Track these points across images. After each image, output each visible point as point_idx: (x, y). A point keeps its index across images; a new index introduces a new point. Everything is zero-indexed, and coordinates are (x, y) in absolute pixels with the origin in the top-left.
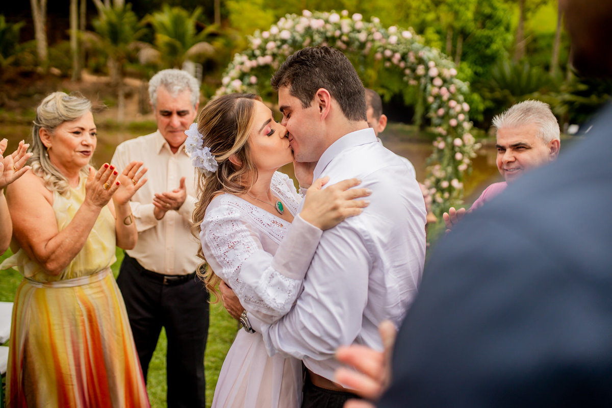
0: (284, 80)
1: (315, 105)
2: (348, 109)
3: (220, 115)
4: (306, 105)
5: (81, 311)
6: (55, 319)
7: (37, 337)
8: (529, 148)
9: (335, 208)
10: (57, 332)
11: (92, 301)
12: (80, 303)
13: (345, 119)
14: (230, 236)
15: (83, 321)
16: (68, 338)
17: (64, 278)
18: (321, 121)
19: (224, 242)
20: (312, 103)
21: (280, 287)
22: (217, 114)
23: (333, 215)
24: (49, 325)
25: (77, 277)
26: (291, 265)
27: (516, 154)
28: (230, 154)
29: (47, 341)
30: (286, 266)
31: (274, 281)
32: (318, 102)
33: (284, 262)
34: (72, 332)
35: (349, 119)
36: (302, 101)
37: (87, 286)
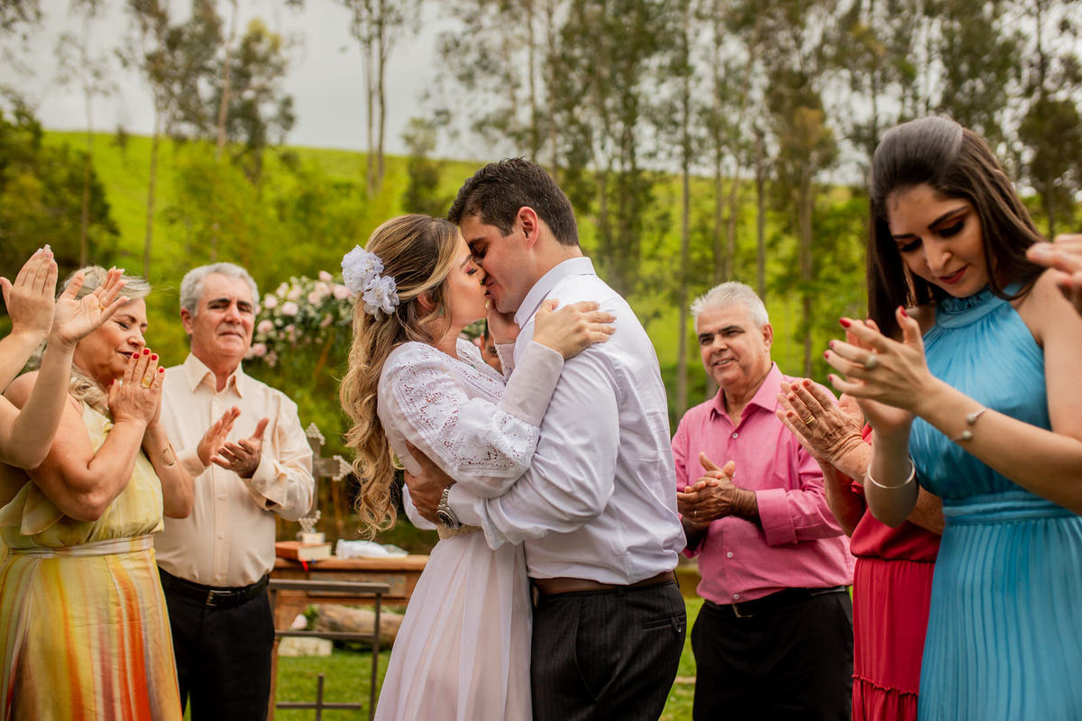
0: (469, 207)
1: (518, 232)
2: (559, 230)
3: (414, 236)
4: (507, 232)
5: (118, 595)
6: (75, 610)
7: (42, 641)
8: (742, 332)
9: (579, 330)
10: (77, 631)
11: (134, 580)
12: (116, 581)
13: (557, 244)
14: (429, 386)
15: (119, 615)
16: (95, 643)
17: (92, 538)
18: (528, 249)
19: (421, 394)
20: (513, 229)
21: (516, 432)
22: (410, 235)
23: (578, 338)
24: (66, 617)
25: (112, 537)
26: (529, 405)
27: (728, 341)
28: (419, 290)
29: (61, 647)
30: (522, 405)
31: (507, 427)
32: (521, 226)
33: (519, 401)
34: (101, 633)
35: (562, 243)
36: (501, 228)
37: (126, 556)
